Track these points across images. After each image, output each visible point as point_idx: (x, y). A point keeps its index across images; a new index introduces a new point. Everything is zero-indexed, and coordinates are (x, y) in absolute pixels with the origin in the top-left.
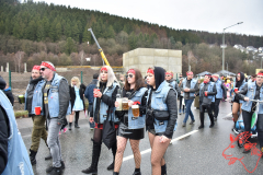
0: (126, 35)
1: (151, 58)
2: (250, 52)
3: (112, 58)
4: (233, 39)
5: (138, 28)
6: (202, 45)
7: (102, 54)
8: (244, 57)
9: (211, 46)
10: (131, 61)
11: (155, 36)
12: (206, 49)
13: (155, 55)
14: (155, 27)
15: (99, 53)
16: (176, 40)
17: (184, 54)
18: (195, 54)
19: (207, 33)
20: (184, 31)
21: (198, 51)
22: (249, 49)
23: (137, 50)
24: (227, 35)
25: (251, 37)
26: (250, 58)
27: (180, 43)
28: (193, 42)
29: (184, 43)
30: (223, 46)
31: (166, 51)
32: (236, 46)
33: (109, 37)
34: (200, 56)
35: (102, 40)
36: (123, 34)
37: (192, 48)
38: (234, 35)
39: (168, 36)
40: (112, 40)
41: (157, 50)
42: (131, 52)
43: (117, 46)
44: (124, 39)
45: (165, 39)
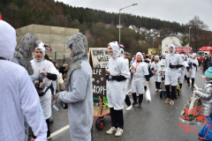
0: (17, 8)
2: (143, 33)
4: (128, 20)
6: (100, 24)
8: (138, 37)
9: (108, 26)
11: (51, 12)
12: (103, 28)
13: (51, 33)
16: (73, 18)
18: (92, 33)
19: (103, 12)
20: (82, 8)
21: (95, 30)
22: (142, 29)
23: (31, 26)
24: (123, 15)
25: (144, 19)
26: (143, 39)
27: (77, 21)
28: (91, 21)
29: (81, 21)
30: (119, 27)
31: (63, 29)
32: (131, 27)
34: (97, 35)
36: (13, 6)
37: (90, 27)
38: (128, 16)
39: (65, 14)
41: (53, 28)
44: (14, 12)
45: (62, 16)
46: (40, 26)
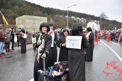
0: (18, 8)
1: (31, 21)
2: (78, 20)
3: (9, 20)
5: (25, 5)
6: (57, 15)
7: (3, 17)
9: (61, 16)
10: (21, 22)
11: (34, 10)
12: (59, 17)
13: (34, 19)
14: (34, 5)
15: (1, 17)
16: (44, 12)
17: (49, 20)
18: (53, 20)
19: (59, 10)
20: (49, 8)
21: (55, 18)
22: (78, 18)
23: (24, 16)
24: (69, 11)
25: (78, 13)
27: (46, 14)
28: (53, 14)
29: (48, 14)
30: (67, 17)
31: (40, 17)
32: (72, 17)
33: (8, 8)
34: (56, 20)
35: (4, 10)
36: (16, 7)
37: (52, 17)
38: (71, 12)
39: (41, 10)
40: (10, 10)
41: (35, 17)
42: (20, 17)
43: (13, 14)
44: (17, 10)
45: (39, 12)
46: (28, 16)
